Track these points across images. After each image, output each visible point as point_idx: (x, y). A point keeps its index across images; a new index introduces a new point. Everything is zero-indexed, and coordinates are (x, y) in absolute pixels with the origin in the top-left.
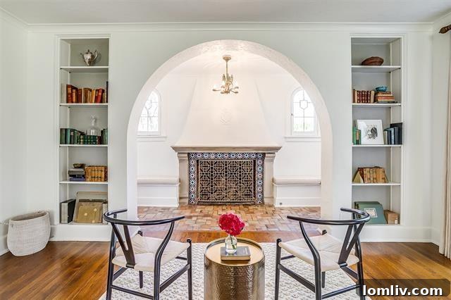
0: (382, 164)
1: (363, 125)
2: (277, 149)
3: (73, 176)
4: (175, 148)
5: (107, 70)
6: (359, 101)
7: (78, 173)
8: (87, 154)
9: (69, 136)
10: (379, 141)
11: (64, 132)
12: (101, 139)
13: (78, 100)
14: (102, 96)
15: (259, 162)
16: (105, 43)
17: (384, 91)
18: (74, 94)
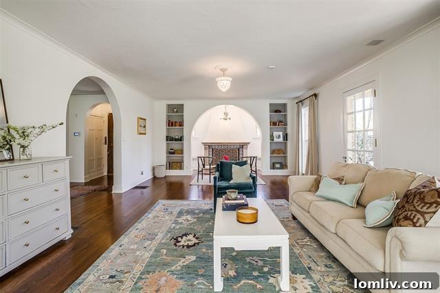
0: (283, 148)
1: (275, 134)
2: (249, 143)
3: (171, 153)
4: (203, 143)
5: (183, 116)
6: (273, 125)
7: (171, 152)
8: (175, 145)
9: (169, 139)
10: (281, 140)
11: (167, 137)
12: (181, 139)
13: (172, 126)
14: (181, 124)
15: (241, 150)
16: (182, 106)
17: (282, 122)
18: (170, 124)
